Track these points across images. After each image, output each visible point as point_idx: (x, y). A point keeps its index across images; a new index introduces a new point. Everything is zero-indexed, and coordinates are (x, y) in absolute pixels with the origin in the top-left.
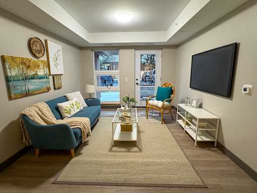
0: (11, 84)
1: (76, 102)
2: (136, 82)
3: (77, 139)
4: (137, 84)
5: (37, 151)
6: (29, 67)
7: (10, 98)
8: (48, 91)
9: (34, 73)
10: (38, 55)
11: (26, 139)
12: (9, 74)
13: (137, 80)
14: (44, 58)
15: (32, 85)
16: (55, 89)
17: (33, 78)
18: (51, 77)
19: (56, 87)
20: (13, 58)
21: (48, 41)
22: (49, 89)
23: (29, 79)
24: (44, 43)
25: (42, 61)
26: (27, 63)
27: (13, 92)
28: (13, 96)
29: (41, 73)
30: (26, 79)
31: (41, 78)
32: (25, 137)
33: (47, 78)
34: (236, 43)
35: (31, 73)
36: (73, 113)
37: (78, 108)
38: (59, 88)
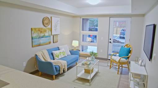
0: (33, 40)
1: (63, 51)
2: (110, 41)
3: (56, 71)
4: (110, 42)
5: (40, 73)
6: (41, 32)
7: (32, 46)
8: (50, 44)
9: (43, 35)
10: (46, 26)
11: (37, 66)
12: (33, 36)
13: (110, 39)
14: (49, 27)
15: (42, 41)
16: (53, 42)
17: (43, 37)
18: (52, 37)
19: (54, 42)
20: (35, 29)
21: (52, 18)
22: (50, 43)
23: (41, 38)
24: (50, 19)
25: (48, 28)
26: (41, 30)
27: (33, 44)
28: (33, 45)
29: (47, 34)
30: (39, 38)
31: (47, 37)
32: (36, 66)
33: (50, 37)
34: (154, 24)
35: (42, 35)
36: (60, 57)
37: (63, 55)
38: (56, 42)
